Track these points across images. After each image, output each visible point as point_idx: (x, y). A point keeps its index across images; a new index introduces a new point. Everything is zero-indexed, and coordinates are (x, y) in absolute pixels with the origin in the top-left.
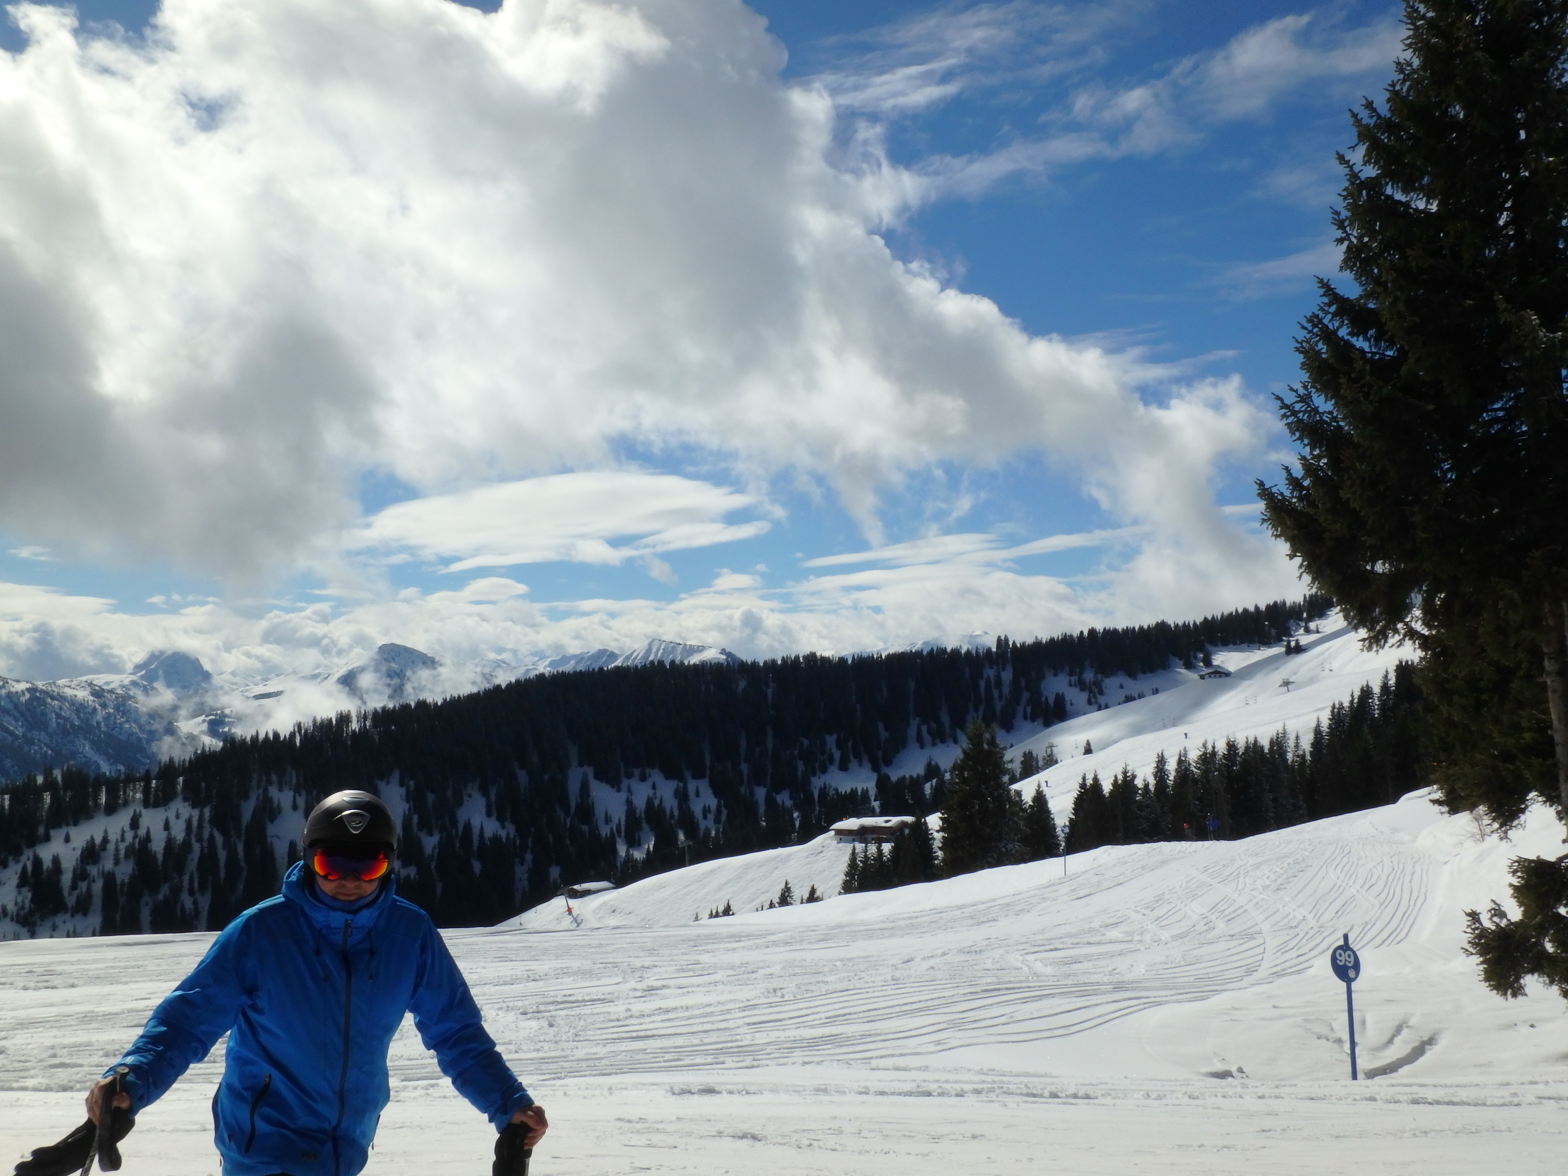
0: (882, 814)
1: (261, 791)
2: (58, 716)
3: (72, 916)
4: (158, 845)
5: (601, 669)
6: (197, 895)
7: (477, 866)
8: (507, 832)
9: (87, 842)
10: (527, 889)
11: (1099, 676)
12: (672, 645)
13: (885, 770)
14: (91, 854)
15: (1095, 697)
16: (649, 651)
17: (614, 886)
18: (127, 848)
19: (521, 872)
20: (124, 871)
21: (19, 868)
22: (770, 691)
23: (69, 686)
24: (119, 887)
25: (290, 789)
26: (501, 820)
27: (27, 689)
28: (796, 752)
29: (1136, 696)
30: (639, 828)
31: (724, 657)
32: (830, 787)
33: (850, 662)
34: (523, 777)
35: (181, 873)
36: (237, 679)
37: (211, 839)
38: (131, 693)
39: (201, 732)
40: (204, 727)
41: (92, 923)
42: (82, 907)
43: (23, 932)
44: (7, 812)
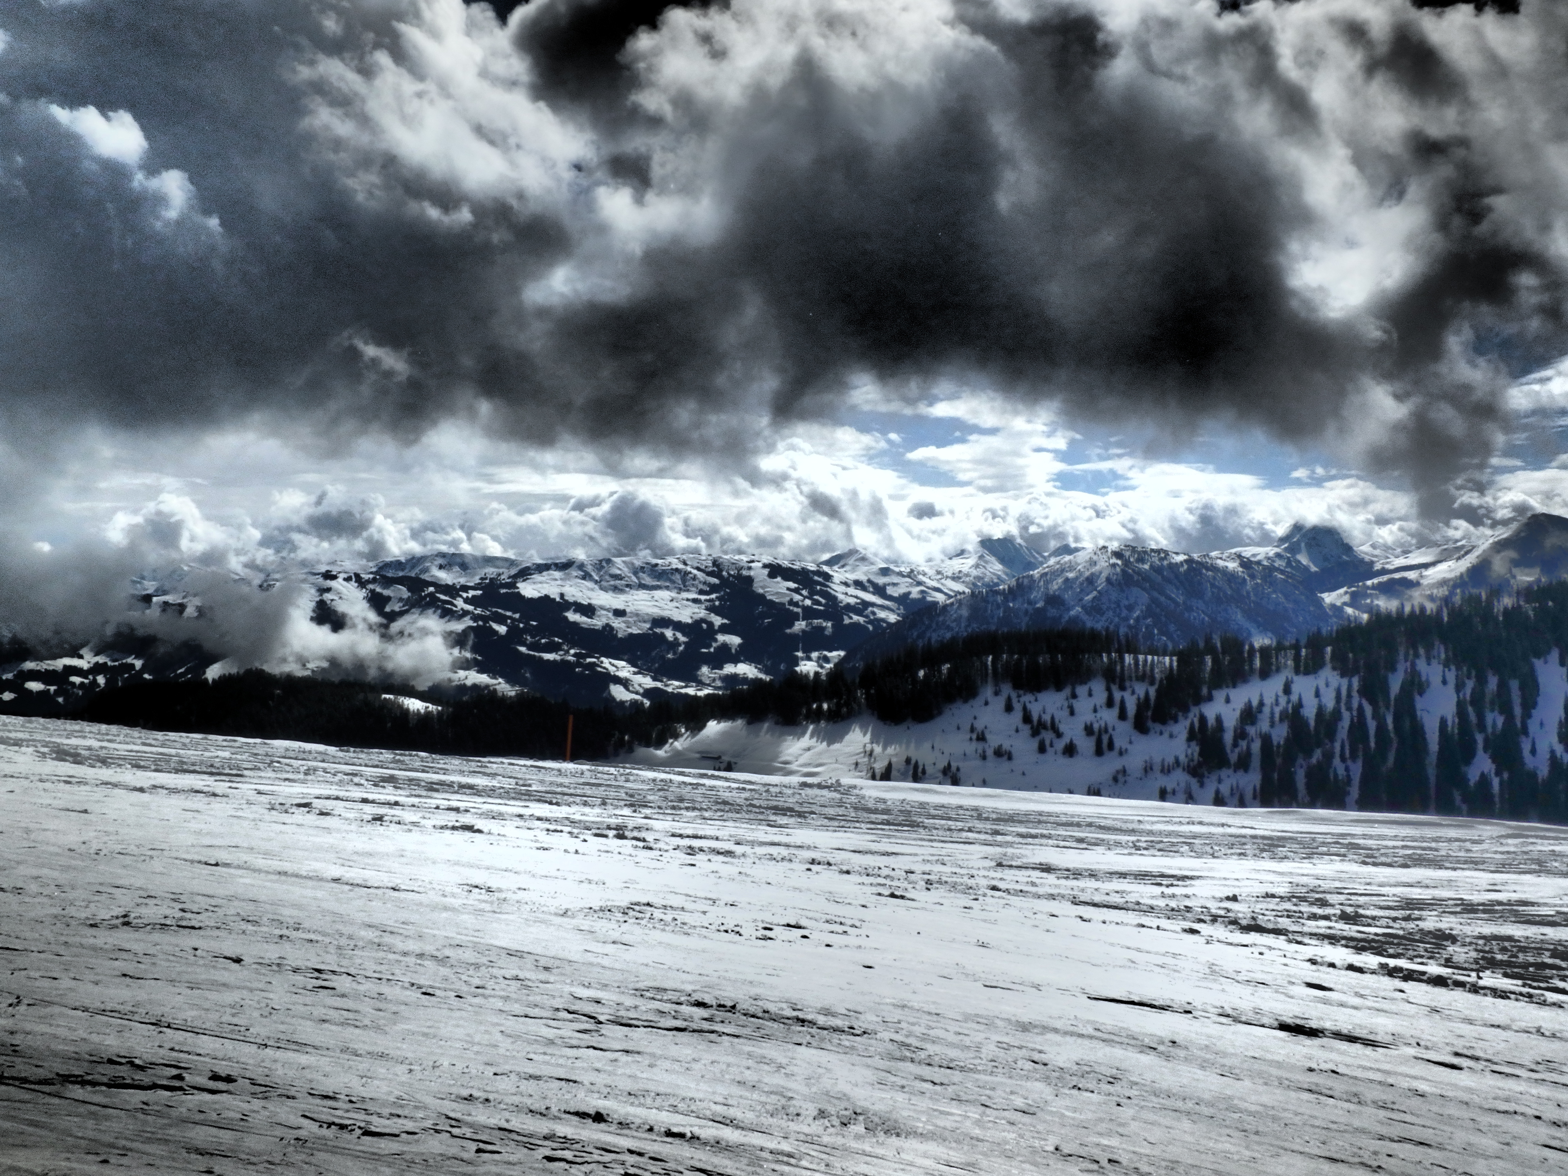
1: (1408, 664)
2: (1213, 585)
3: (1235, 771)
4: (1310, 711)
6: (1349, 762)
9: (1245, 704)
14: (1249, 715)
18: (1281, 713)
20: (1280, 734)
21: (1187, 723)
23: (1221, 558)
24: (1275, 748)
25: (1439, 663)
27: (1185, 561)
35: (1332, 740)
36: (1377, 552)
37: (1361, 708)
38: (1276, 565)
39: (1345, 604)
40: (1347, 598)
41: (1252, 779)
42: (1243, 764)
43: (1194, 782)
44: (1175, 672)
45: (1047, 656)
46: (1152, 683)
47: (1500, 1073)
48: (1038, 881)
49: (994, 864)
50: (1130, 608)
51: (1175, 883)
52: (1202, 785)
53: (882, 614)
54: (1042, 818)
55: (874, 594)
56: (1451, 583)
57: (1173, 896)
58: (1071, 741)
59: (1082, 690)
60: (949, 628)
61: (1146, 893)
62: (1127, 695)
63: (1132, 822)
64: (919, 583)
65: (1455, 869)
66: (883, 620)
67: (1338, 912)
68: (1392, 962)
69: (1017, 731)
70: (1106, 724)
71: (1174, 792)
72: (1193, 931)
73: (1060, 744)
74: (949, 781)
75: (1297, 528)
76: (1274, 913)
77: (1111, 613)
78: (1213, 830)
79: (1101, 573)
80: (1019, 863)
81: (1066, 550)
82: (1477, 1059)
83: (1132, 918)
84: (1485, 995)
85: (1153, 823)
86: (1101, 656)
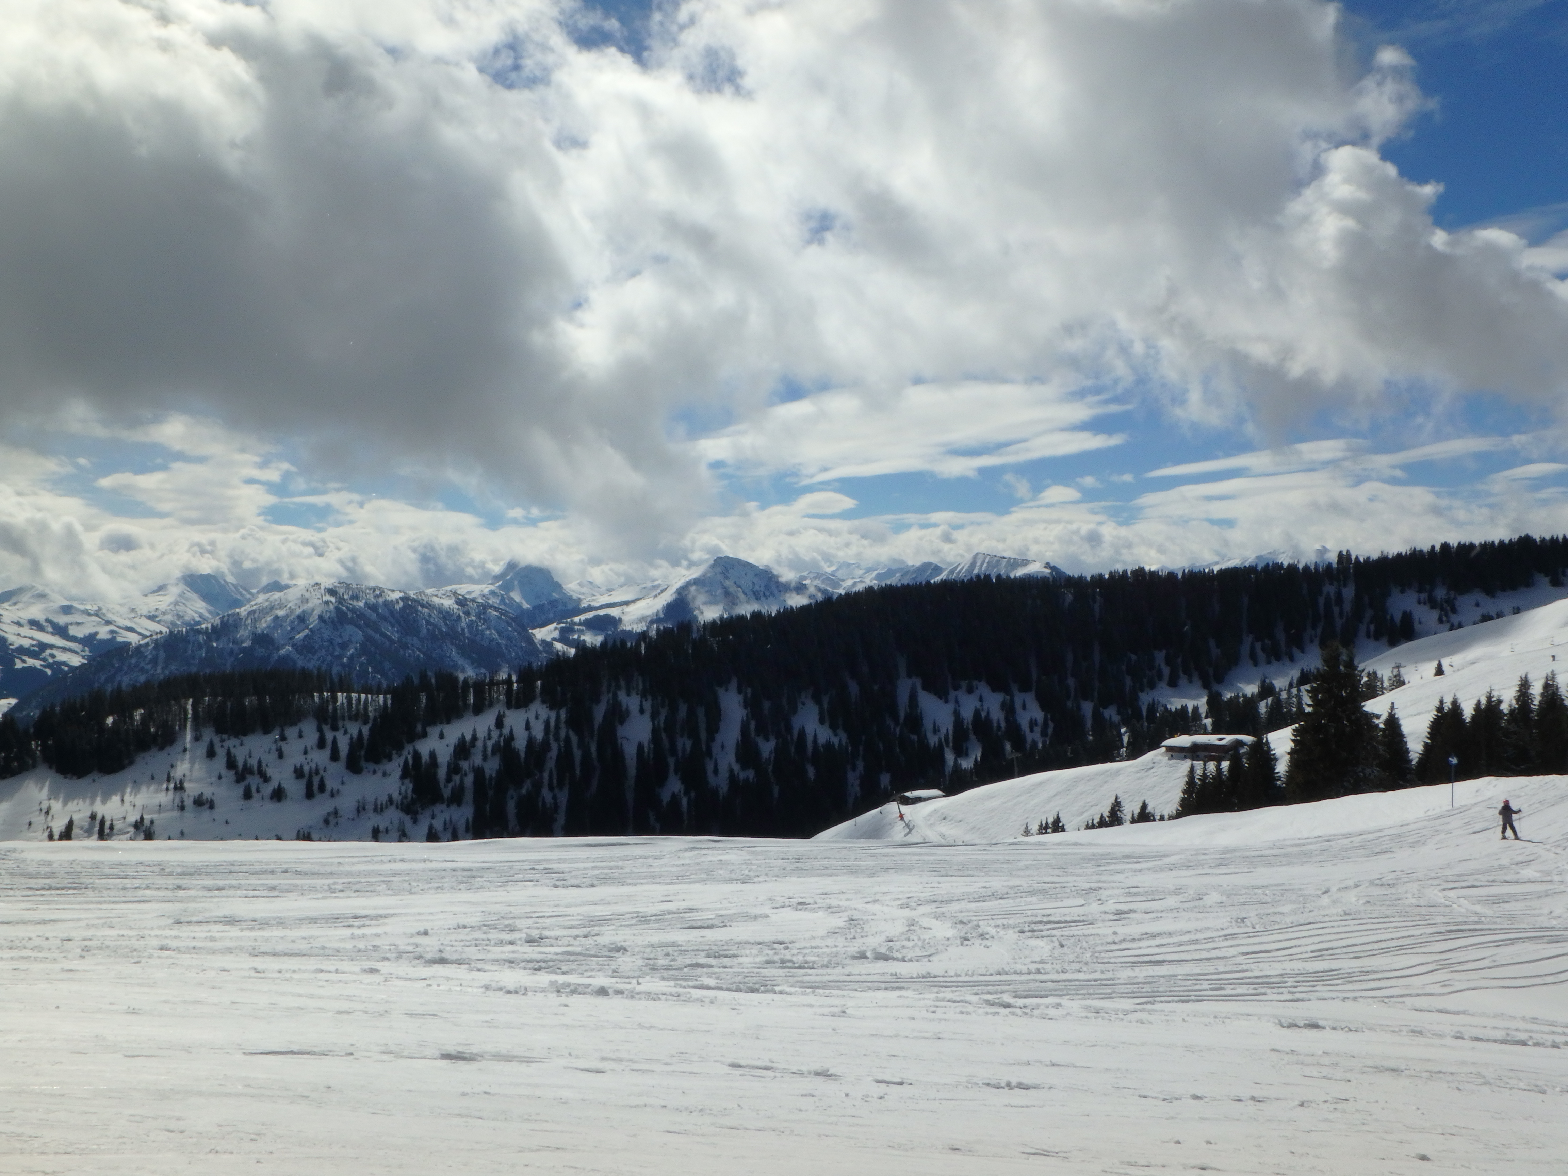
0: (1214, 732)
1: (611, 695)
2: (428, 623)
3: (448, 806)
4: (520, 743)
5: (928, 583)
6: (556, 791)
7: (811, 772)
8: (838, 739)
9: (459, 739)
10: (859, 794)
11: (1452, 594)
12: (996, 559)
13: (1216, 687)
14: (463, 749)
15: (1447, 615)
16: (973, 564)
17: (944, 794)
18: (494, 746)
19: (853, 779)
20: (492, 767)
21: (401, 761)
22: (1097, 606)
23: (436, 596)
24: (487, 781)
25: (638, 694)
26: (833, 727)
27: (401, 598)
28: (1124, 667)
29: (1494, 615)
30: (967, 739)
31: (1048, 571)
32: (1159, 703)
33: (1180, 576)
34: (854, 688)
35: (541, 771)
36: (584, 590)
37: (568, 739)
38: (490, 602)
39: (554, 639)
40: (556, 634)
41: (464, 813)
42: (456, 799)
43: (407, 819)
44: (389, 710)
45: (254, 698)
46: (365, 722)
47: (638, 1070)
48: (218, 935)
49: (171, 921)
50: (344, 646)
51: (368, 923)
52: (415, 821)
53: (62, 657)
54: (233, 869)
55: (53, 634)
56: (649, 619)
57: (364, 936)
58: (280, 784)
59: (291, 732)
60: (142, 670)
61: (335, 936)
62: (339, 735)
63: (332, 864)
64: (108, 623)
65: (635, 885)
66: (65, 664)
67: (524, 936)
68: (561, 979)
69: (220, 777)
70: (317, 766)
71: (387, 831)
72: (373, 971)
73: (268, 789)
74: (142, 836)
75: (511, 566)
76: (462, 943)
77: (323, 652)
78: (415, 866)
79: (313, 610)
80: (200, 918)
81: (277, 586)
82: (619, 1060)
83: (312, 964)
84: (640, 999)
85: (353, 864)
86: (313, 697)
